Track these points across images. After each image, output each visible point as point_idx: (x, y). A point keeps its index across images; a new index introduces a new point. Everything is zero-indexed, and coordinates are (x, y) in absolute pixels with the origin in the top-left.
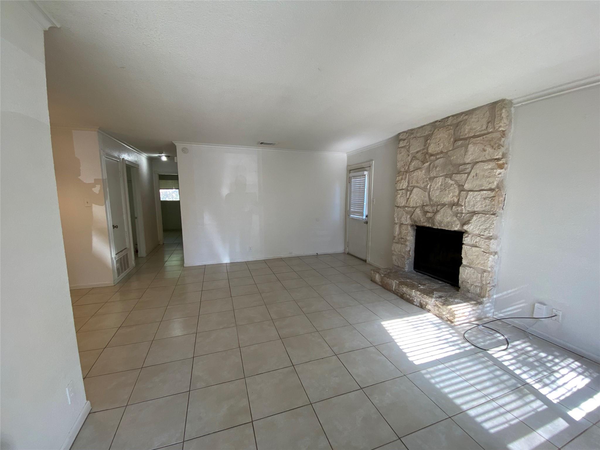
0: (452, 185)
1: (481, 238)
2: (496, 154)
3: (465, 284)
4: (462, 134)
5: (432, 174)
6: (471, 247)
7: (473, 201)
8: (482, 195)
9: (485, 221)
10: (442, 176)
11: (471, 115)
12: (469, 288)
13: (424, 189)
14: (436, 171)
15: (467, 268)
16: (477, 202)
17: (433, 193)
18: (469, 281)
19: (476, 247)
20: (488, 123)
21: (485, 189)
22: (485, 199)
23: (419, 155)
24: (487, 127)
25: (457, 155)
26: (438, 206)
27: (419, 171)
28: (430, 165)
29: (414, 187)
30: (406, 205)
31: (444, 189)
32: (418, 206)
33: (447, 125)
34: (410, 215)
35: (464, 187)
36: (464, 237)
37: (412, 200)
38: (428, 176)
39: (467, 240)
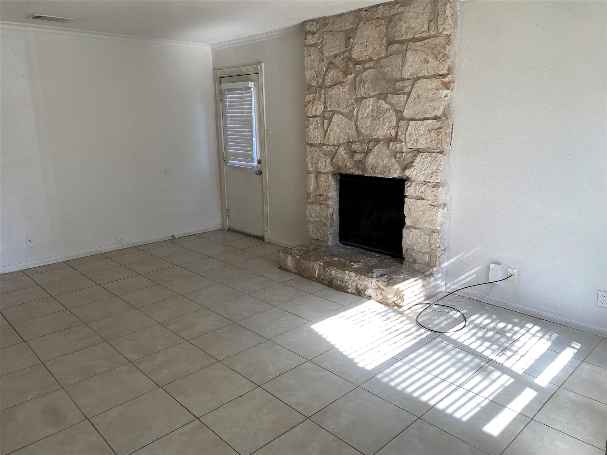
0: (388, 111)
1: (427, 186)
2: (441, 68)
3: (410, 252)
4: (397, 34)
5: (359, 92)
6: (415, 200)
7: (416, 134)
8: (426, 126)
9: (431, 163)
10: (373, 97)
11: (408, 7)
12: (416, 258)
13: (349, 116)
14: (364, 89)
15: (412, 230)
16: (421, 136)
17: (362, 122)
18: (415, 248)
19: (422, 199)
20: (430, 21)
21: (430, 116)
22: (430, 131)
23: (338, 60)
24: (429, 28)
25: (392, 65)
26: (370, 142)
27: (339, 86)
28: (355, 78)
29: (334, 113)
30: (324, 142)
31: (377, 116)
32: (342, 143)
33: (377, 18)
34: (330, 157)
35: (404, 114)
36: (406, 186)
37: (332, 133)
38: (354, 96)
39: (409, 190)
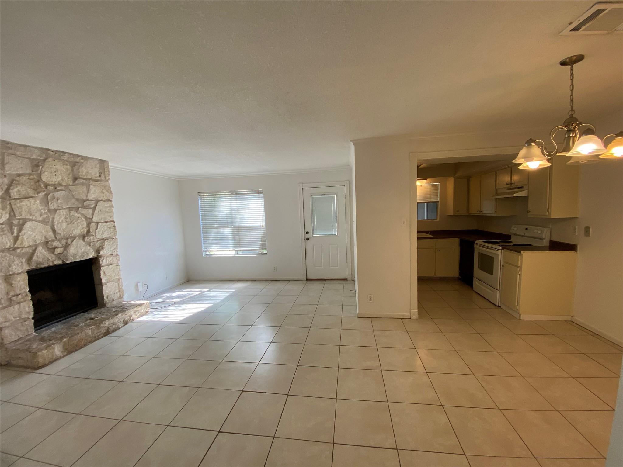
1: (113, 256)
3: (110, 297)
4: (80, 174)
5: (51, 205)
6: (108, 266)
7: (102, 230)
8: (107, 226)
9: (113, 244)
10: (65, 209)
12: (114, 298)
13: (44, 222)
14: (57, 203)
15: (108, 284)
16: (105, 231)
17: (59, 226)
18: (111, 293)
19: (111, 264)
20: (100, 173)
21: (109, 221)
22: (110, 228)
23: (23, 179)
24: (100, 176)
25: (80, 191)
26: (67, 239)
27: (31, 199)
28: (47, 195)
29: (25, 221)
30: (16, 246)
31: (71, 221)
32: (38, 244)
33: (63, 160)
34: (26, 257)
35: (93, 220)
36: (100, 260)
37: (25, 237)
38: (46, 208)
39: (103, 262)
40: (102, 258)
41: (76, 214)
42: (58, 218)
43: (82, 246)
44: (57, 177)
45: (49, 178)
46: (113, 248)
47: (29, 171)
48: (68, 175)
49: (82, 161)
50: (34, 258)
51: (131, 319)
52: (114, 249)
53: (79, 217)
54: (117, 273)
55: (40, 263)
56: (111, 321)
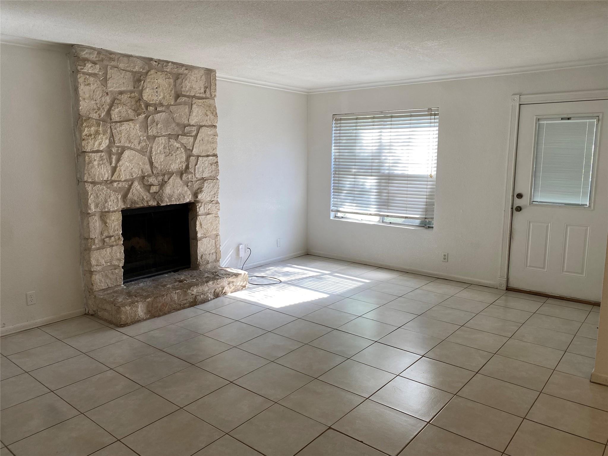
1: (212, 204)
3: (204, 257)
4: (183, 89)
5: (151, 130)
6: (205, 216)
8: (209, 161)
9: (213, 187)
10: (164, 136)
12: (208, 259)
13: (142, 151)
14: (157, 129)
15: (203, 239)
17: (156, 158)
18: (206, 252)
19: (209, 214)
20: (206, 87)
21: (210, 154)
22: (211, 165)
23: (124, 98)
24: (205, 92)
25: (180, 113)
26: (164, 175)
27: (131, 123)
28: (147, 118)
29: (124, 149)
30: (113, 178)
31: (169, 152)
32: (135, 178)
33: (166, 71)
34: (122, 193)
35: (193, 152)
36: (198, 207)
37: (123, 169)
38: (145, 134)
39: (201, 210)
40: (200, 204)
41: (176, 143)
42: (157, 147)
43: (179, 185)
44: (159, 95)
45: (150, 96)
46: (212, 193)
47: (130, 88)
48: (170, 92)
49: (186, 72)
50: (130, 195)
51: (224, 291)
52: (214, 194)
53: (178, 148)
54: (215, 227)
55: (135, 202)
56: (200, 289)
